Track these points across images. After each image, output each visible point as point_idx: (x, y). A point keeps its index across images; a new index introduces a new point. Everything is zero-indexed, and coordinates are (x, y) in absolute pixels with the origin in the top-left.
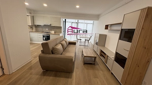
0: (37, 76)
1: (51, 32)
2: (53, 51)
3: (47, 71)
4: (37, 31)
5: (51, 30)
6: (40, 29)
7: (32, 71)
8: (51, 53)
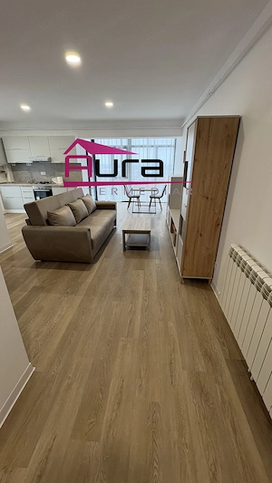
0: (25, 269)
1: (54, 180)
2: (50, 220)
3: (43, 261)
4: (17, 181)
5: (55, 176)
6: (24, 174)
7: (15, 262)
8: (45, 223)
